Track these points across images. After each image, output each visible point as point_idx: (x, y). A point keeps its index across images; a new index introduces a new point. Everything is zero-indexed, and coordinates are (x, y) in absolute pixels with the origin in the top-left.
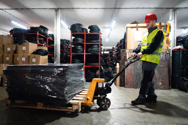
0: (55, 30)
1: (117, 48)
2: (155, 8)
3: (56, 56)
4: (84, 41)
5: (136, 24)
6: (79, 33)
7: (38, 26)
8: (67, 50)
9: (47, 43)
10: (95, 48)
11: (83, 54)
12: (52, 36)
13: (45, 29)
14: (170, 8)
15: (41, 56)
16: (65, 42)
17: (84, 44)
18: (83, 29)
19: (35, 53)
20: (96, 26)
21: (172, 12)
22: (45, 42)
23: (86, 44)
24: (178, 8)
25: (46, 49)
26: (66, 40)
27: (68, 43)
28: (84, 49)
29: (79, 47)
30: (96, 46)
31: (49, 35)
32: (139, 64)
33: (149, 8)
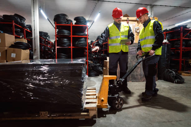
0: (33, 20)
1: (97, 41)
2: (136, 3)
3: (35, 50)
4: (70, 34)
5: (127, 17)
6: (63, 24)
7: (13, 14)
8: (44, 43)
9: (24, 35)
10: (82, 41)
11: (70, 47)
12: (30, 27)
13: (22, 18)
14: (148, 5)
15: (22, 50)
16: (43, 34)
17: (70, 37)
18: (68, 20)
19: (12, 46)
20: (83, 17)
21: (150, 9)
22: (22, 34)
23: (73, 37)
24: (154, 5)
25: (25, 41)
26: (44, 32)
27: (45, 36)
28: (71, 43)
29: (66, 39)
30: (83, 39)
31: (27, 25)
32: (130, 58)
33: (131, 3)
